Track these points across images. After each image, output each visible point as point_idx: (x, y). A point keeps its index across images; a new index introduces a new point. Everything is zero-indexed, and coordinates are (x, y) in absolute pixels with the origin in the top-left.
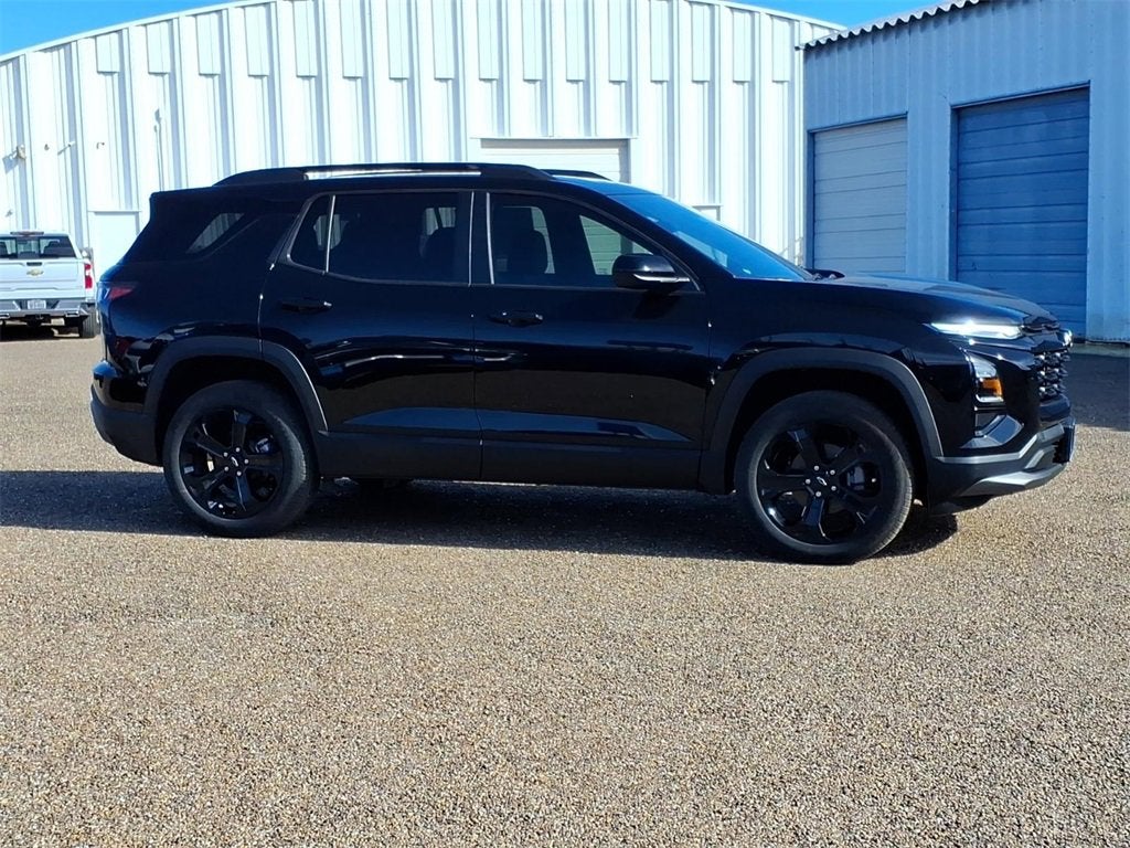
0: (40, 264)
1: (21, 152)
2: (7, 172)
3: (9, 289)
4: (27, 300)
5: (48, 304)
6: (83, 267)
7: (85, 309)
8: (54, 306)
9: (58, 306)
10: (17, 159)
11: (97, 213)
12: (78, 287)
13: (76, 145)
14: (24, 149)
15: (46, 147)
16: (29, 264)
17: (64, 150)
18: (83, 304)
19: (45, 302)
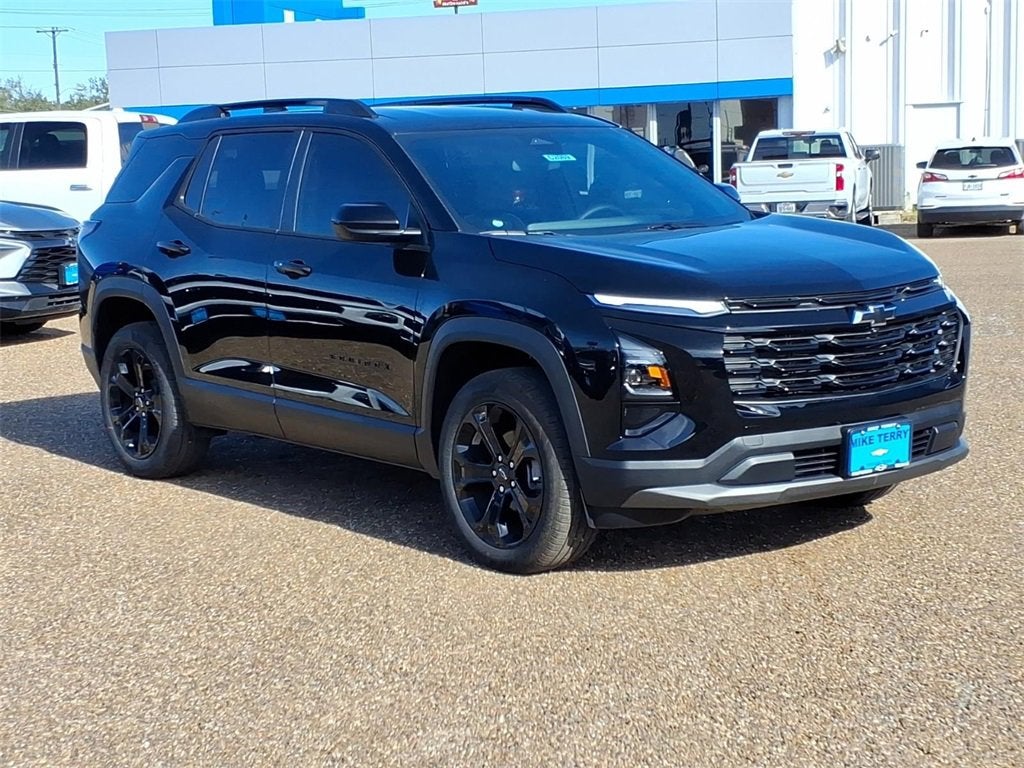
0: (791, 165)
1: (841, 45)
2: (827, 66)
3: (759, 192)
4: (776, 203)
5: (798, 207)
6: (834, 167)
7: (833, 211)
8: (802, 210)
9: (806, 210)
10: (836, 53)
11: (915, 106)
12: (828, 190)
13: (899, 34)
14: (844, 42)
15: (868, 39)
16: (780, 166)
17: (886, 41)
18: (831, 207)
19: (794, 205)
